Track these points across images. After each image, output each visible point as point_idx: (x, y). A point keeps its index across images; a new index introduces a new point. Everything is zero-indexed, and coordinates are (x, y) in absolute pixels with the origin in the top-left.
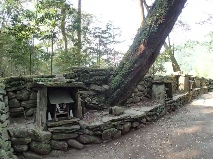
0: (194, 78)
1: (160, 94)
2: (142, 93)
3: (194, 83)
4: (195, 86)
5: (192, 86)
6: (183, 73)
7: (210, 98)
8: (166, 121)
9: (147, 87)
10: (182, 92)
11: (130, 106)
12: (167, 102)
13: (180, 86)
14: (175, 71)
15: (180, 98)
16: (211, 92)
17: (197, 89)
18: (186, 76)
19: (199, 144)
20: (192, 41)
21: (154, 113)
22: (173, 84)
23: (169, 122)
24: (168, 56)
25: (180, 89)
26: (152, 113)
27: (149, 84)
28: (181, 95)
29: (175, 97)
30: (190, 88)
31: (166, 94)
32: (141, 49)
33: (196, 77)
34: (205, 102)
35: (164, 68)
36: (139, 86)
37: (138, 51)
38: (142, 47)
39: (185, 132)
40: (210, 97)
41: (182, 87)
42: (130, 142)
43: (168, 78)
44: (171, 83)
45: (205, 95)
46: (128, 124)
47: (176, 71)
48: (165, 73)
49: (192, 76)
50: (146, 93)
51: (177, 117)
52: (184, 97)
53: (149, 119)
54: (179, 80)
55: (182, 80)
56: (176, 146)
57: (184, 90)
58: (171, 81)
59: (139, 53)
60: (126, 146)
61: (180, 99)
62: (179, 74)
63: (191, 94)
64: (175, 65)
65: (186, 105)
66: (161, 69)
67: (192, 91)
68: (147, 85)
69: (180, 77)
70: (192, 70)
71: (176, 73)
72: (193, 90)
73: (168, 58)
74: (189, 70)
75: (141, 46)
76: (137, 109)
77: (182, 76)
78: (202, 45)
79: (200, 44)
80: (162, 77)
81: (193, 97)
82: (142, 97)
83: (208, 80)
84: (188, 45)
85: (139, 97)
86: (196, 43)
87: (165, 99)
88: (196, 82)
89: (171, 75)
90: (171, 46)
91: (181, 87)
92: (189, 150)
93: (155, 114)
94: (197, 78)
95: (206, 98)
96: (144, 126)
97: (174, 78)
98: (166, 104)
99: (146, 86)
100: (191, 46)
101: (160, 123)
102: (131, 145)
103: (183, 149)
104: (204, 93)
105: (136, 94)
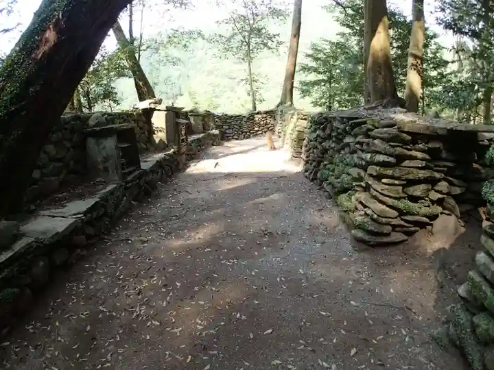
0: (187, 112)
1: (106, 159)
2: (61, 164)
3: (187, 123)
4: (190, 130)
5: (183, 132)
6: (160, 104)
7: (227, 155)
8: (136, 226)
9: (73, 147)
10: (162, 147)
11: (33, 207)
12: (129, 178)
13: (156, 132)
14: (141, 98)
15: (157, 162)
16: (228, 140)
17: (195, 137)
18: (169, 109)
19: (232, 267)
20: (186, 30)
21: (102, 211)
22: (137, 130)
23: (143, 225)
24: (125, 63)
25: (157, 141)
26: (95, 214)
27: (75, 138)
28: (160, 156)
29: (146, 162)
30: (179, 136)
31: (122, 157)
32: (47, 40)
33: (191, 111)
34: (217, 163)
35: (116, 93)
36: (50, 148)
37: (38, 48)
38: (51, 35)
39: (188, 242)
40: (226, 151)
41: (160, 136)
42: (64, 310)
43: (125, 116)
44: (132, 129)
45: (215, 149)
46: (42, 263)
47: (145, 100)
48: (118, 104)
49: (183, 108)
50: (72, 163)
51: (158, 209)
52: (167, 158)
53: (90, 231)
54: (153, 120)
55: (159, 120)
56: (178, 284)
57: (166, 142)
58: (133, 124)
59: (39, 54)
60: (57, 324)
61: (159, 164)
62: (152, 106)
63: (184, 149)
64: (141, 83)
65: (176, 178)
66: (108, 94)
67: (184, 144)
68: (70, 140)
69: (155, 112)
70: (181, 95)
71: (145, 104)
72: (187, 140)
73: (124, 68)
74: (175, 97)
75: (48, 32)
76: (54, 211)
77: (159, 110)
78: (210, 41)
79: (204, 39)
80: (110, 115)
81: (188, 155)
82: (62, 176)
83: (219, 117)
84: (176, 40)
85: (53, 178)
86: (195, 36)
87: (123, 171)
88: (192, 121)
89: (132, 109)
90: (133, 40)
91: (157, 137)
92: (214, 289)
93: (105, 214)
94: (194, 113)
95: (220, 155)
96: (85, 253)
97: (139, 115)
98: (127, 183)
99: (68, 145)
100: (184, 43)
101: (123, 235)
102: (68, 317)
103: (196, 288)
104: (213, 145)
105: (44, 171)
